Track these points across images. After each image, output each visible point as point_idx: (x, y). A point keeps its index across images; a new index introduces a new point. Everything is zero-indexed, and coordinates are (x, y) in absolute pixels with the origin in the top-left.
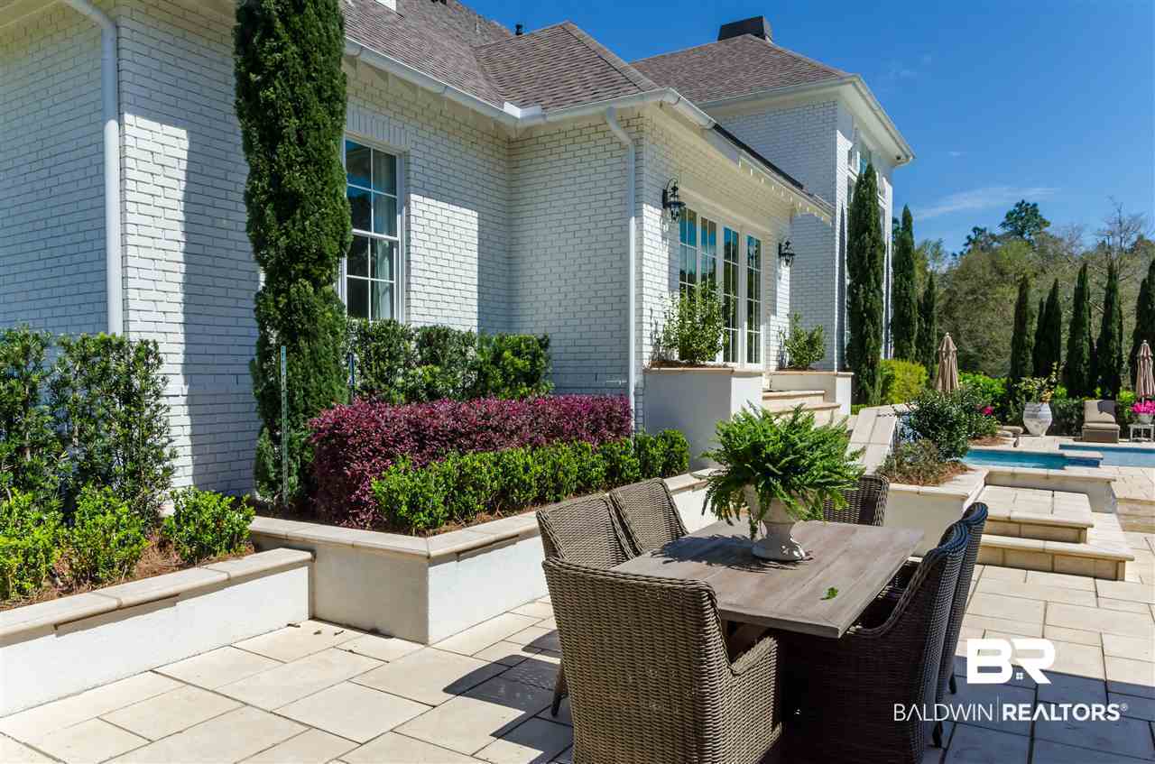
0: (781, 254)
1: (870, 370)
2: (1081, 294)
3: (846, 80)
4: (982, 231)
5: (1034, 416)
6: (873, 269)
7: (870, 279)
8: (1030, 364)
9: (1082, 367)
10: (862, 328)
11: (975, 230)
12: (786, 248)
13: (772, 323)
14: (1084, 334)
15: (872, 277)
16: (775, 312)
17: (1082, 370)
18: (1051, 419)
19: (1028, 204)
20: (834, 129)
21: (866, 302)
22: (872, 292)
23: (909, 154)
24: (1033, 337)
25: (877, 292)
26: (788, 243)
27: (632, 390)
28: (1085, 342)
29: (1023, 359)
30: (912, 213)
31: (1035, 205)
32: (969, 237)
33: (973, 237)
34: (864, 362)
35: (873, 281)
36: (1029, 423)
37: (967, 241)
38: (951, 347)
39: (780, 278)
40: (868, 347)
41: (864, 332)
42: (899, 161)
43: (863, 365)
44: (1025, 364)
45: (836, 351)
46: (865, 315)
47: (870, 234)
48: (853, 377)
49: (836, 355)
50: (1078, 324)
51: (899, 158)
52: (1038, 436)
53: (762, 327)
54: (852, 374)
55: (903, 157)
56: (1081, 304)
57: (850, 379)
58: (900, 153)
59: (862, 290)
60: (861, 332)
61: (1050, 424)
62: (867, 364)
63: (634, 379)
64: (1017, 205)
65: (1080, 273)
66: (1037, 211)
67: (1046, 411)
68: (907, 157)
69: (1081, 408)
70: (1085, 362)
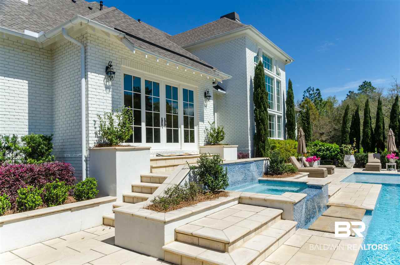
0: (206, 96)
1: (263, 144)
2: (367, 112)
3: (246, 28)
4: (352, 92)
5: (348, 160)
6: (263, 102)
7: (261, 107)
8: (348, 139)
9: (368, 140)
10: (259, 127)
11: (350, 92)
12: (208, 94)
13: (200, 125)
14: (369, 127)
15: (262, 106)
16: (203, 121)
17: (369, 141)
18: (355, 161)
19: (367, 82)
20: (245, 48)
21: (260, 116)
22: (262, 112)
23: (290, 59)
24: (349, 129)
25: (265, 112)
26: (208, 92)
27: (84, 159)
28: (369, 130)
29: (345, 137)
30: (292, 81)
31: (370, 82)
32: (347, 95)
33: (349, 94)
34: (260, 141)
35: (262, 107)
36: (346, 163)
37: (347, 96)
38: (302, 133)
39: (206, 106)
40: (262, 134)
41: (260, 128)
42: (286, 62)
43: (260, 142)
44: (346, 139)
45: (249, 136)
46: (260, 121)
47: (261, 89)
48: (237, 147)
49: (249, 138)
50: (366, 123)
51: (286, 61)
52: (350, 168)
53: (195, 127)
54: (238, 146)
55: (288, 60)
56: (366, 115)
57: (237, 148)
58: (287, 59)
59: (258, 111)
60: (259, 128)
61: (354, 163)
62: (262, 142)
63: (85, 153)
64: (363, 83)
65: (366, 103)
66: (371, 84)
67: (352, 158)
68: (290, 60)
69: (367, 156)
70: (370, 138)
